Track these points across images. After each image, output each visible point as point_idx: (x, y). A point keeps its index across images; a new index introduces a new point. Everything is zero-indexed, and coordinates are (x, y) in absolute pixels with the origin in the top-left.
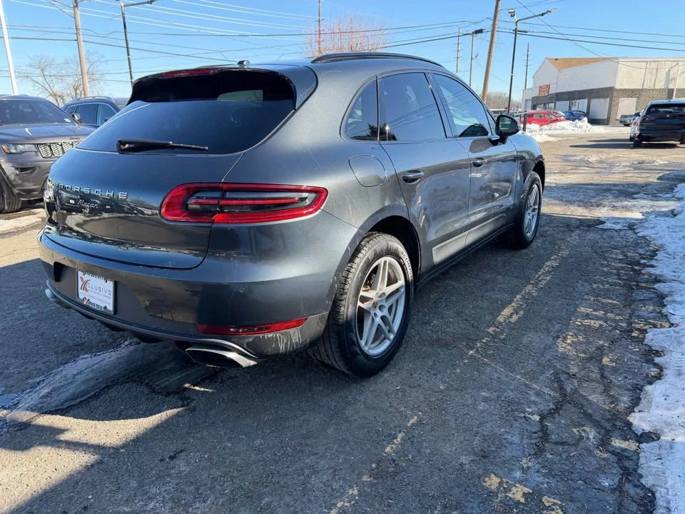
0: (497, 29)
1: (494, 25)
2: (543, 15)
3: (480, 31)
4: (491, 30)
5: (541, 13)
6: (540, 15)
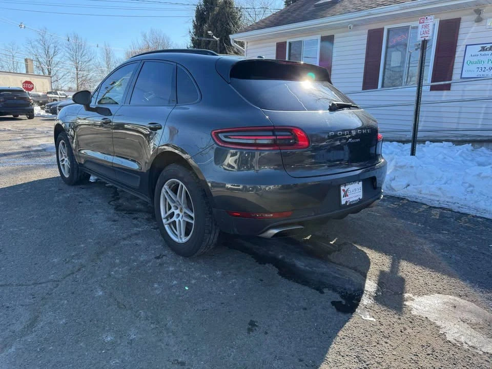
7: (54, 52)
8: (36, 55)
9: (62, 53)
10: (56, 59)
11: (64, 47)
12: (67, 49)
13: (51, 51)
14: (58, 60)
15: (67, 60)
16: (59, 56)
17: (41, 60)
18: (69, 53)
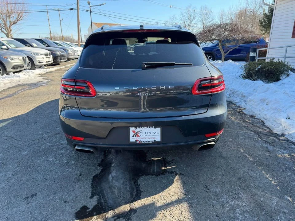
0: (79, 9)
1: (78, 7)
2: (101, 5)
3: (72, 9)
4: (77, 9)
5: (100, 4)
6: (100, 5)
7: (193, 18)
8: (184, 21)
9: (197, 18)
10: (194, 22)
11: (199, 15)
12: (200, 16)
13: (192, 18)
14: (195, 22)
15: (199, 22)
16: (195, 20)
17: (186, 23)
18: (201, 18)
